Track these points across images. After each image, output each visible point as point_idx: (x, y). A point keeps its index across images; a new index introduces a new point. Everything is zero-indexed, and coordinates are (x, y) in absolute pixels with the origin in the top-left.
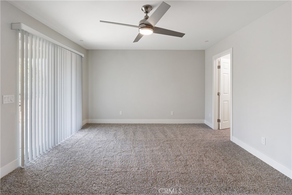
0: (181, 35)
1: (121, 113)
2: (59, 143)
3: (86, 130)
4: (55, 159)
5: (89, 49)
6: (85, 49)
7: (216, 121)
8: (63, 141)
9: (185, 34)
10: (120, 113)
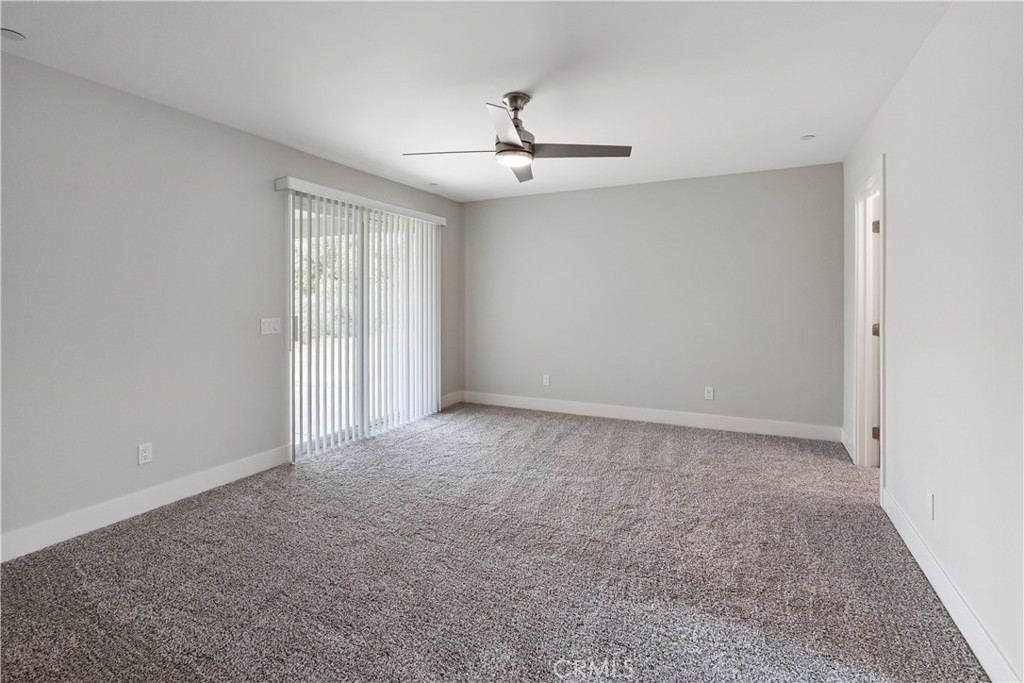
0: (624, 151)
1: (546, 382)
2: (372, 434)
3: (448, 416)
4: (351, 461)
5: (462, 200)
6: (457, 202)
7: (869, 433)
8: (384, 430)
9: (630, 148)
10: (544, 380)
